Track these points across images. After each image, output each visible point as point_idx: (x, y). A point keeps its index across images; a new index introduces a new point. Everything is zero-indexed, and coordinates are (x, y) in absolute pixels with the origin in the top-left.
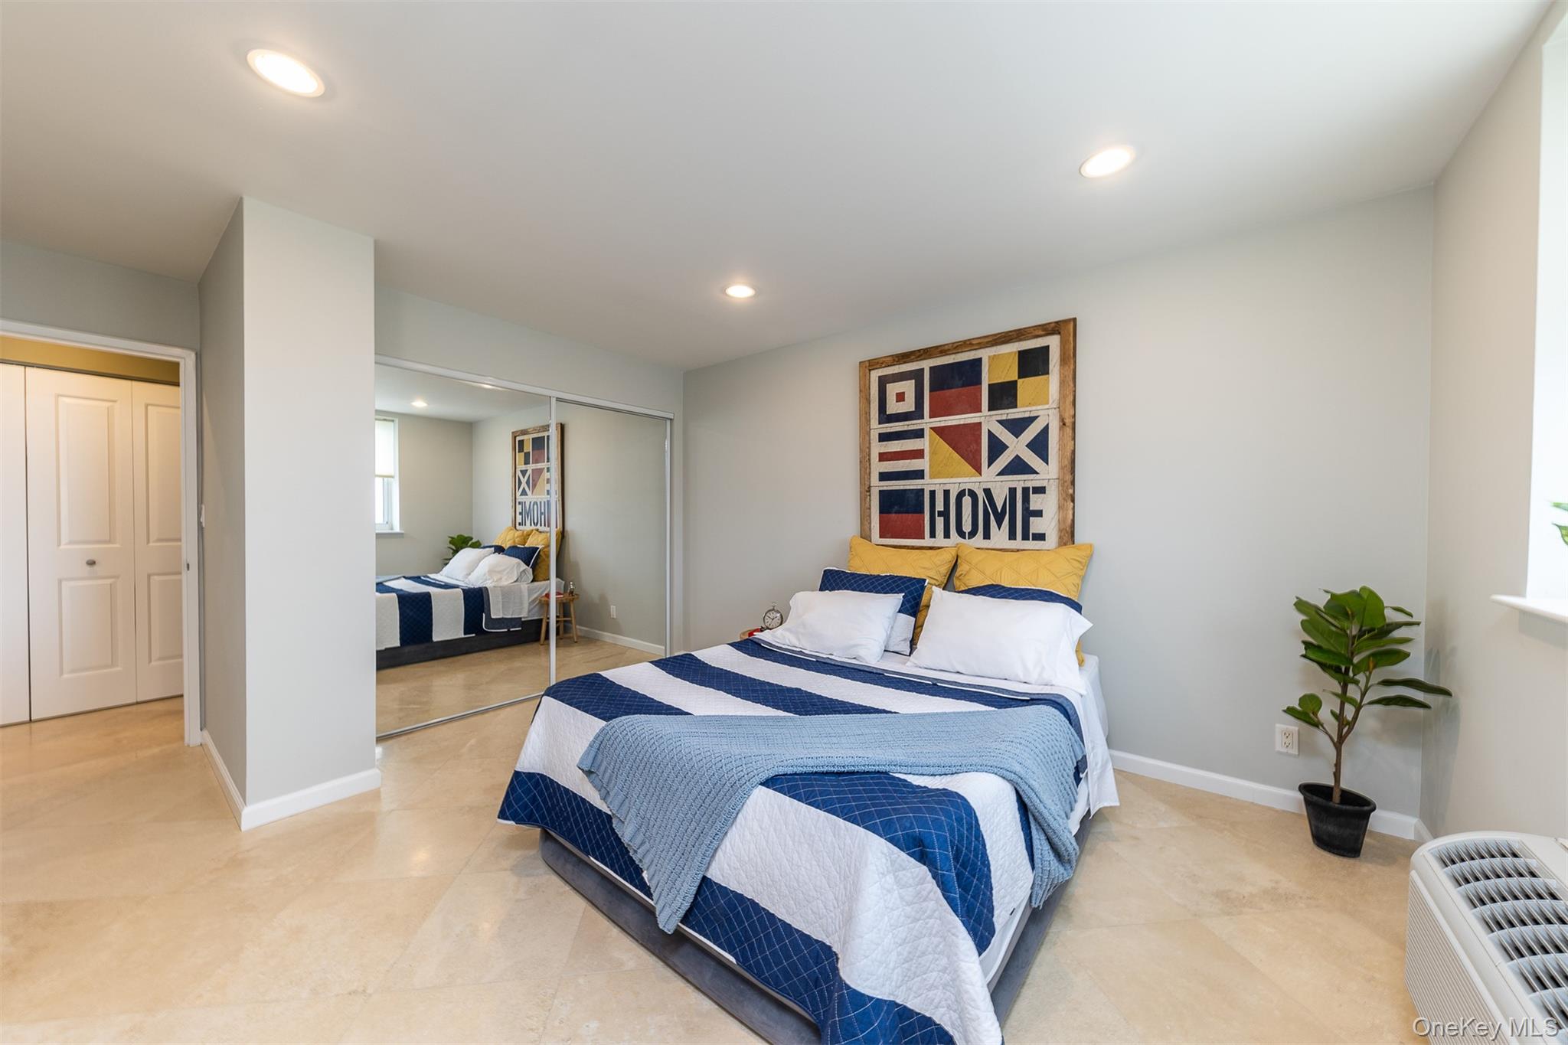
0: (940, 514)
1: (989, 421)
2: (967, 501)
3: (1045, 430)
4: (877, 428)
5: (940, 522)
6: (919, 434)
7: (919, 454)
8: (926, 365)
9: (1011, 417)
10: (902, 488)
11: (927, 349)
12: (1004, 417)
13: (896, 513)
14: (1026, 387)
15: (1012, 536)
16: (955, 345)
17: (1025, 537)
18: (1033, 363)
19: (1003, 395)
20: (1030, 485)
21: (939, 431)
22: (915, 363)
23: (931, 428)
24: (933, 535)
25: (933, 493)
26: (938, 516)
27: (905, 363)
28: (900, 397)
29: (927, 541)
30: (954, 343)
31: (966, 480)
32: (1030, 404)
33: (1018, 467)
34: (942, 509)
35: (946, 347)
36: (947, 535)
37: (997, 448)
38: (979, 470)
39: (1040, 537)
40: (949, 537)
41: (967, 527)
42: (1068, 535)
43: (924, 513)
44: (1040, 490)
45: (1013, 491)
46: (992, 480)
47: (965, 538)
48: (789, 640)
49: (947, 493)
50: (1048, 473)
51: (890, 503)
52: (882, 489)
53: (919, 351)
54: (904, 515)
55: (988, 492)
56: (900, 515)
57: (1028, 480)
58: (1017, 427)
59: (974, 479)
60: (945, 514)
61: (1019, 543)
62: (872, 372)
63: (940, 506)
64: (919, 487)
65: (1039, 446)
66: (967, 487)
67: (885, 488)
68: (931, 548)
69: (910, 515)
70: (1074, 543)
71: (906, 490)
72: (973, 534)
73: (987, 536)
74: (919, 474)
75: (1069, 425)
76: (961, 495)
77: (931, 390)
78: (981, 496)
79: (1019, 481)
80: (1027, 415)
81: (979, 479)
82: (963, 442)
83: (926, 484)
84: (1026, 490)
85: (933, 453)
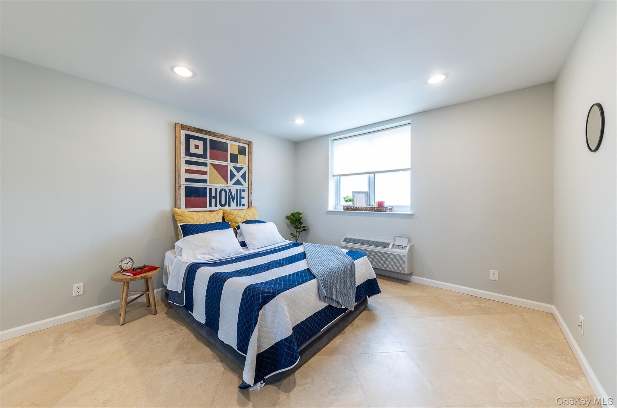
0: (214, 197)
1: (231, 166)
2: (223, 193)
3: (245, 172)
4: (184, 158)
5: (213, 201)
6: (205, 165)
7: (205, 173)
8: (209, 138)
9: (236, 166)
10: (197, 186)
11: (210, 131)
12: (235, 166)
13: (194, 197)
14: (240, 157)
15: (237, 205)
16: (220, 135)
17: (240, 206)
18: (242, 151)
19: (234, 159)
20: (242, 189)
21: (213, 165)
22: (203, 135)
23: (210, 163)
24: (210, 206)
25: (211, 189)
26: (213, 198)
27: (200, 133)
28: (197, 147)
29: (208, 208)
31: (223, 185)
32: (241, 164)
33: (238, 183)
34: (214, 196)
35: (217, 134)
36: (216, 206)
37: (233, 176)
38: (227, 183)
39: (244, 205)
40: (217, 207)
41: (223, 203)
42: (250, 205)
43: (207, 197)
44: (244, 191)
45: (237, 190)
46: (230, 185)
47: (222, 207)
49: (216, 190)
50: (245, 185)
51: (190, 192)
52: (187, 186)
53: (206, 131)
54: (198, 198)
55: (230, 190)
56: (196, 198)
57: (241, 187)
58: (238, 169)
59: (225, 185)
60: (215, 198)
61: (239, 207)
63: (213, 195)
64: (205, 186)
65: (243, 176)
66: (223, 188)
67: (189, 186)
68: (211, 211)
69: (201, 198)
70: (252, 206)
71: (199, 187)
72: (225, 205)
73: (229, 206)
74: (205, 181)
75: (250, 171)
76: (221, 191)
77: (210, 149)
78: (228, 191)
79: (239, 187)
80: (241, 166)
81: (227, 185)
82: (222, 171)
83: (208, 185)
84: (240, 190)
85: (211, 173)
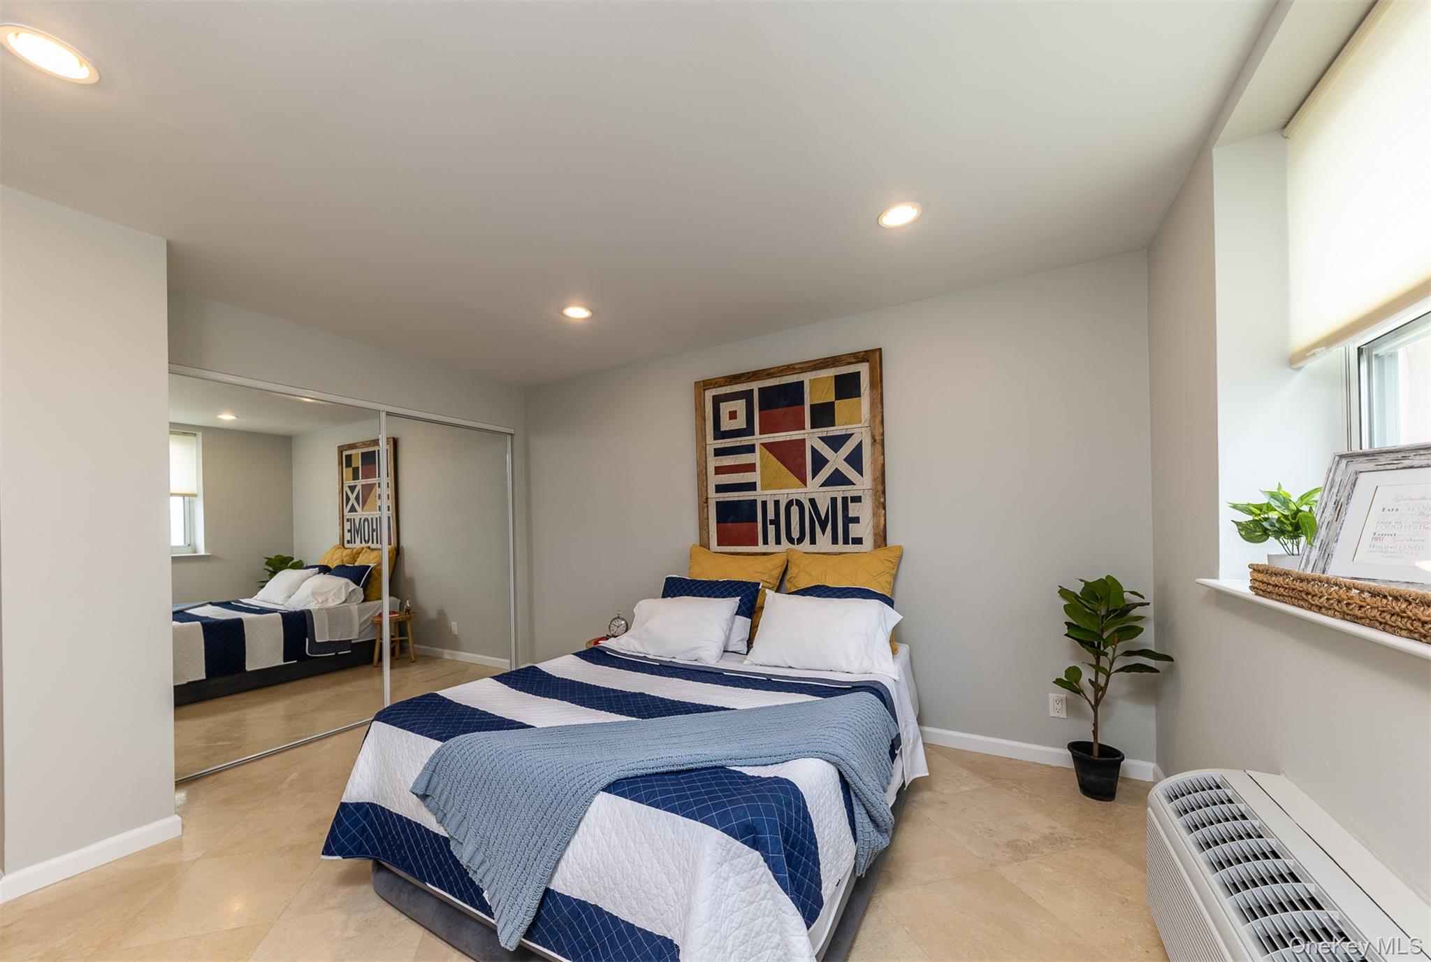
0: (772, 522)
1: (812, 437)
2: (795, 510)
3: (860, 446)
4: (712, 444)
5: (771, 529)
6: (750, 449)
7: (750, 468)
8: (755, 386)
9: (830, 434)
10: (736, 499)
11: (755, 372)
12: (825, 435)
13: (731, 522)
14: (842, 407)
15: (835, 541)
16: (780, 369)
17: (846, 542)
18: (847, 387)
19: (823, 415)
20: (849, 494)
21: (768, 446)
22: (745, 384)
23: (761, 444)
24: (766, 542)
25: (764, 504)
26: (770, 524)
27: (736, 383)
28: (733, 415)
29: (761, 548)
30: (779, 367)
31: (794, 491)
32: (846, 423)
33: (837, 479)
34: (773, 518)
35: (772, 371)
36: (778, 542)
37: (819, 462)
38: (804, 482)
39: (858, 541)
40: (780, 544)
41: (796, 534)
42: (881, 538)
43: (757, 521)
44: (857, 499)
45: (834, 500)
46: (815, 490)
47: (794, 544)
48: (634, 646)
49: (777, 503)
50: (863, 483)
51: (725, 511)
52: (718, 500)
53: (748, 373)
54: (739, 524)
55: (812, 501)
56: (736, 524)
57: (847, 491)
58: (836, 443)
59: (800, 490)
60: (776, 522)
61: (840, 547)
62: (706, 391)
63: (771, 515)
64: (752, 498)
65: (855, 460)
66: (795, 497)
67: (721, 500)
68: (764, 554)
69: (745, 524)
70: (886, 546)
71: (740, 501)
72: (801, 540)
73: (813, 541)
74: (751, 486)
75: (879, 442)
76: (790, 504)
77: (760, 410)
78: (807, 505)
79: (839, 492)
80: (843, 433)
81: (804, 490)
82: (789, 456)
83: (759, 495)
84: (845, 500)
85: (763, 467)
